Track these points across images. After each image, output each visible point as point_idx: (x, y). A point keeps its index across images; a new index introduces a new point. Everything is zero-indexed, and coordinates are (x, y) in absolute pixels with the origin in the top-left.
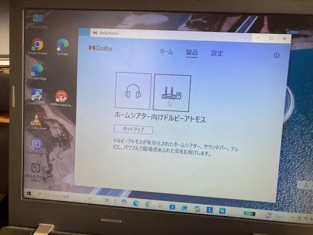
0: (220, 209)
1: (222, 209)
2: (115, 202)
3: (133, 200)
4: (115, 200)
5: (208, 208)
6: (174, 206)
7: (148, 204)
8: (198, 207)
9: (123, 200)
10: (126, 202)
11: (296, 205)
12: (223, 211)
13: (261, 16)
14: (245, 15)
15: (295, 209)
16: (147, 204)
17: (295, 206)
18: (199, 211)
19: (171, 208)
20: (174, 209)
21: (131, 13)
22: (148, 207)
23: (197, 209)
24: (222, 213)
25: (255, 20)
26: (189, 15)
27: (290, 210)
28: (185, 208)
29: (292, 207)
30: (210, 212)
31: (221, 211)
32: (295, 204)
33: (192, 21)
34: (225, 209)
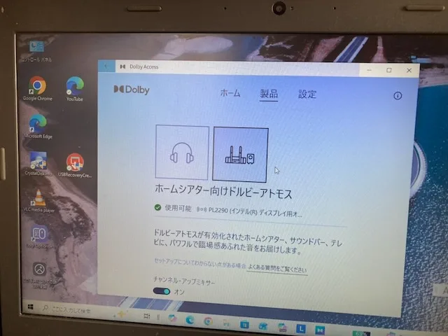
0: (317, 327)
1: (320, 328)
2: (158, 319)
3: (186, 315)
4: (158, 316)
5: (298, 326)
6: (248, 323)
7: (209, 321)
8: (283, 324)
9: (170, 316)
10: (175, 319)
11: (431, 320)
12: (322, 331)
13: (373, 36)
14: (348, 36)
15: (430, 326)
16: (207, 320)
17: (430, 322)
18: (285, 330)
19: (242, 326)
20: (248, 327)
21: (176, 35)
22: (207, 325)
23: (282, 327)
24: (320, 333)
25: (364, 42)
26: (264, 38)
27: (423, 328)
28: (264, 326)
29: (425, 323)
30: (301, 332)
31: (319, 330)
32: (429, 319)
33: (268, 46)
34: (324, 328)
